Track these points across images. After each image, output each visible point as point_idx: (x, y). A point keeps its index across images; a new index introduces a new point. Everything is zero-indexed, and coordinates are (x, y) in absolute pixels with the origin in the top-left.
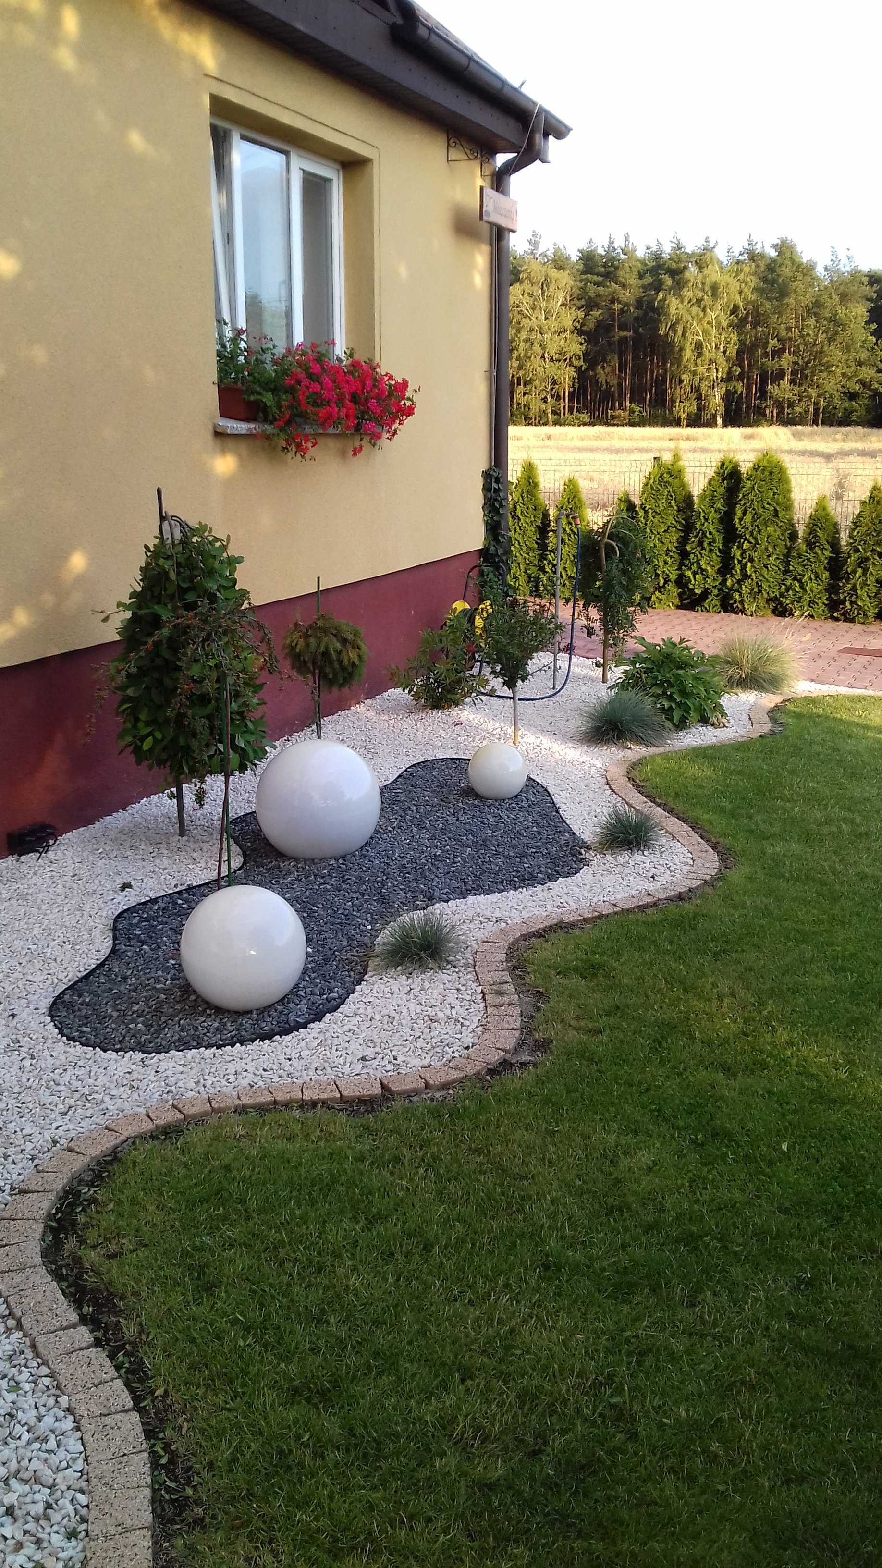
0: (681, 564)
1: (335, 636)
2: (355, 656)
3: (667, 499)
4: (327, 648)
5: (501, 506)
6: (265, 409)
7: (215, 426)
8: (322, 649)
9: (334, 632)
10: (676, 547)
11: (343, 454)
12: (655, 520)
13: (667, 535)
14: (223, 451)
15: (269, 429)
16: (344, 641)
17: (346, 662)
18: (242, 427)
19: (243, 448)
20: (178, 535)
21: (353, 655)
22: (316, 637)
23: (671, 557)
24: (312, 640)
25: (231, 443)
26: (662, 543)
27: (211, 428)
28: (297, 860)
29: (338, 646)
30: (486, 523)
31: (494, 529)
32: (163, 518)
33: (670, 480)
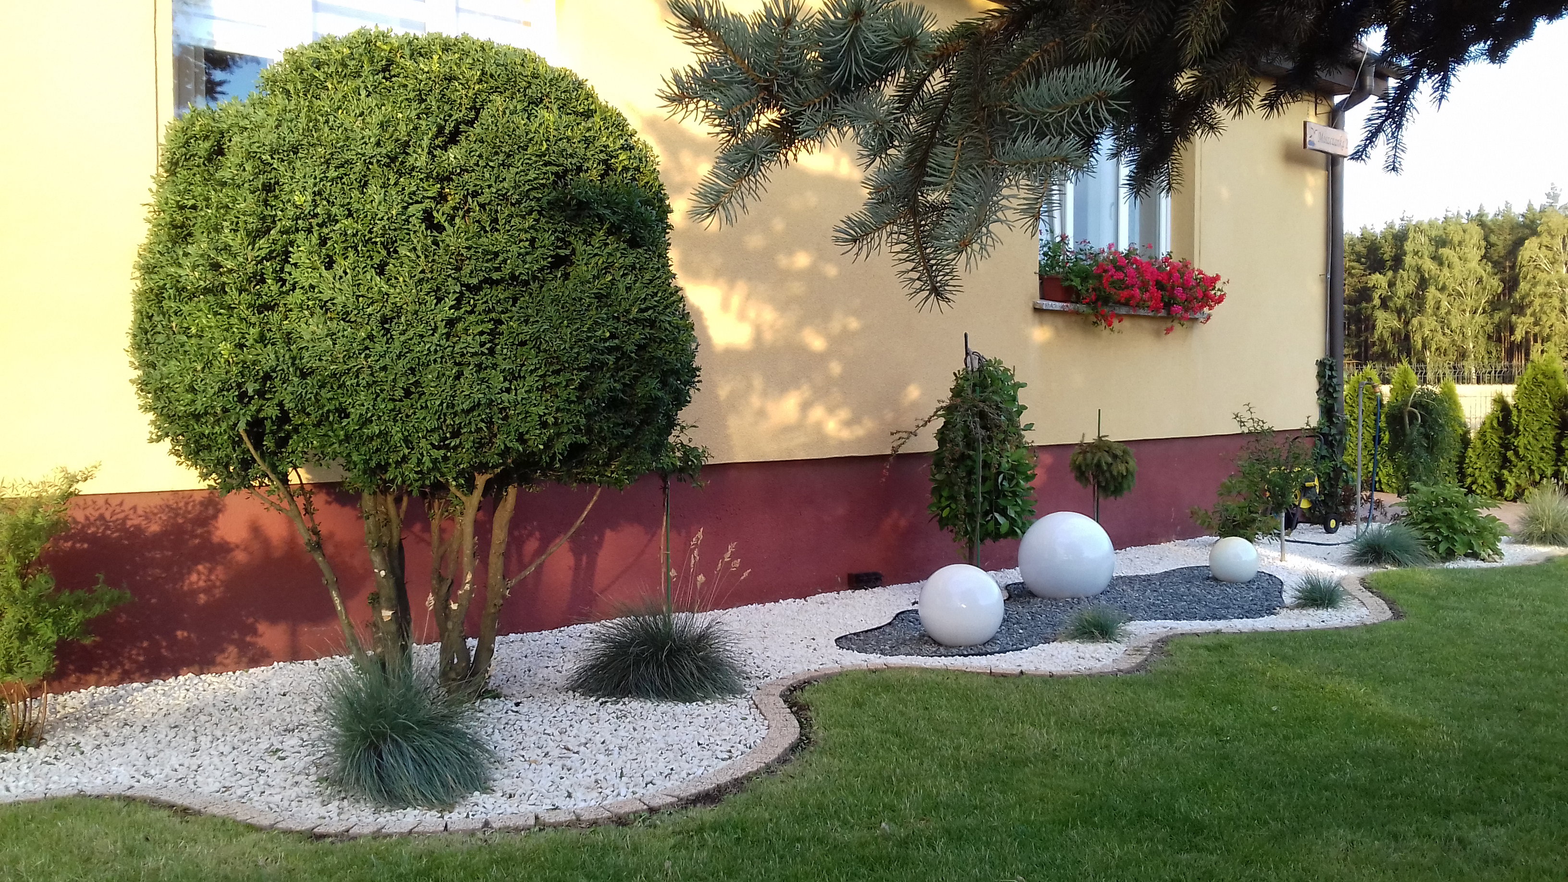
0: (1558, 460)
1: (1107, 452)
2: (1124, 468)
3: (1541, 398)
4: (1099, 461)
5: (1335, 391)
6: (1078, 293)
7: (1035, 304)
8: (1095, 461)
9: (1107, 449)
10: (1553, 445)
11: (1157, 334)
12: (1529, 419)
13: (1542, 432)
14: (1041, 323)
15: (1082, 307)
16: (1115, 457)
17: (1115, 473)
18: (1057, 306)
19: (1060, 321)
20: (976, 365)
21: (1122, 468)
22: (1092, 452)
23: (1547, 453)
24: (1089, 455)
25: (1047, 317)
26: (1537, 440)
27: (1031, 305)
28: (1043, 598)
29: (1110, 460)
30: (1321, 406)
31: (1328, 411)
32: (967, 354)
33: (1544, 380)
